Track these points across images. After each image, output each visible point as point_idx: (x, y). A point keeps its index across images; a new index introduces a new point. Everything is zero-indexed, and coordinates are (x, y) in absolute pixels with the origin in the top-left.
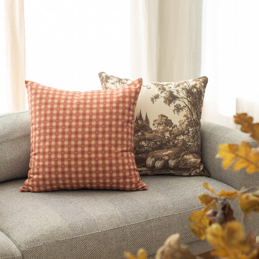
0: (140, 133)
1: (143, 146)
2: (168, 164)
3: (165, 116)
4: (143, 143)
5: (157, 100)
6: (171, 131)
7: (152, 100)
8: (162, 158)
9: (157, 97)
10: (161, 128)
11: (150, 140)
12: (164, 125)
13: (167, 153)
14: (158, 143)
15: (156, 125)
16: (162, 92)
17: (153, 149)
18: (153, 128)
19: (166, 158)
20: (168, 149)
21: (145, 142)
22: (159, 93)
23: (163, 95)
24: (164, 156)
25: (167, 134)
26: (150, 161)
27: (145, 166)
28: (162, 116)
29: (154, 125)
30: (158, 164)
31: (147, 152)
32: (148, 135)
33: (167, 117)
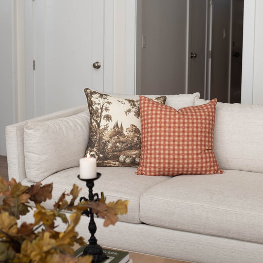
0: (116, 137)
1: (118, 146)
2: (135, 160)
3: (134, 126)
4: (118, 144)
5: (130, 113)
6: (138, 137)
7: (126, 113)
8: (131, 157)
9: (129, 111)
10: (132, 134)
11: (123, 142)
12: (133, 132)
13: (135, 153)
14: (129, 145)
15: (128, 132)
16: (133, 107)
17: (125, 149)
18: (126, 134)
19: (134, 156)
20: (136, 150)
21: (120, 144)
22: (131, 108)
23: (134, 109)
24: (132, 155)
25: (136, 139)
26: (122, 158)
27: (118, 161)
28: (133, 125)
29: (126, 132)
30: (128, 160)
31: (121, 151)
32: (122, 139)
33: (136, 127)
